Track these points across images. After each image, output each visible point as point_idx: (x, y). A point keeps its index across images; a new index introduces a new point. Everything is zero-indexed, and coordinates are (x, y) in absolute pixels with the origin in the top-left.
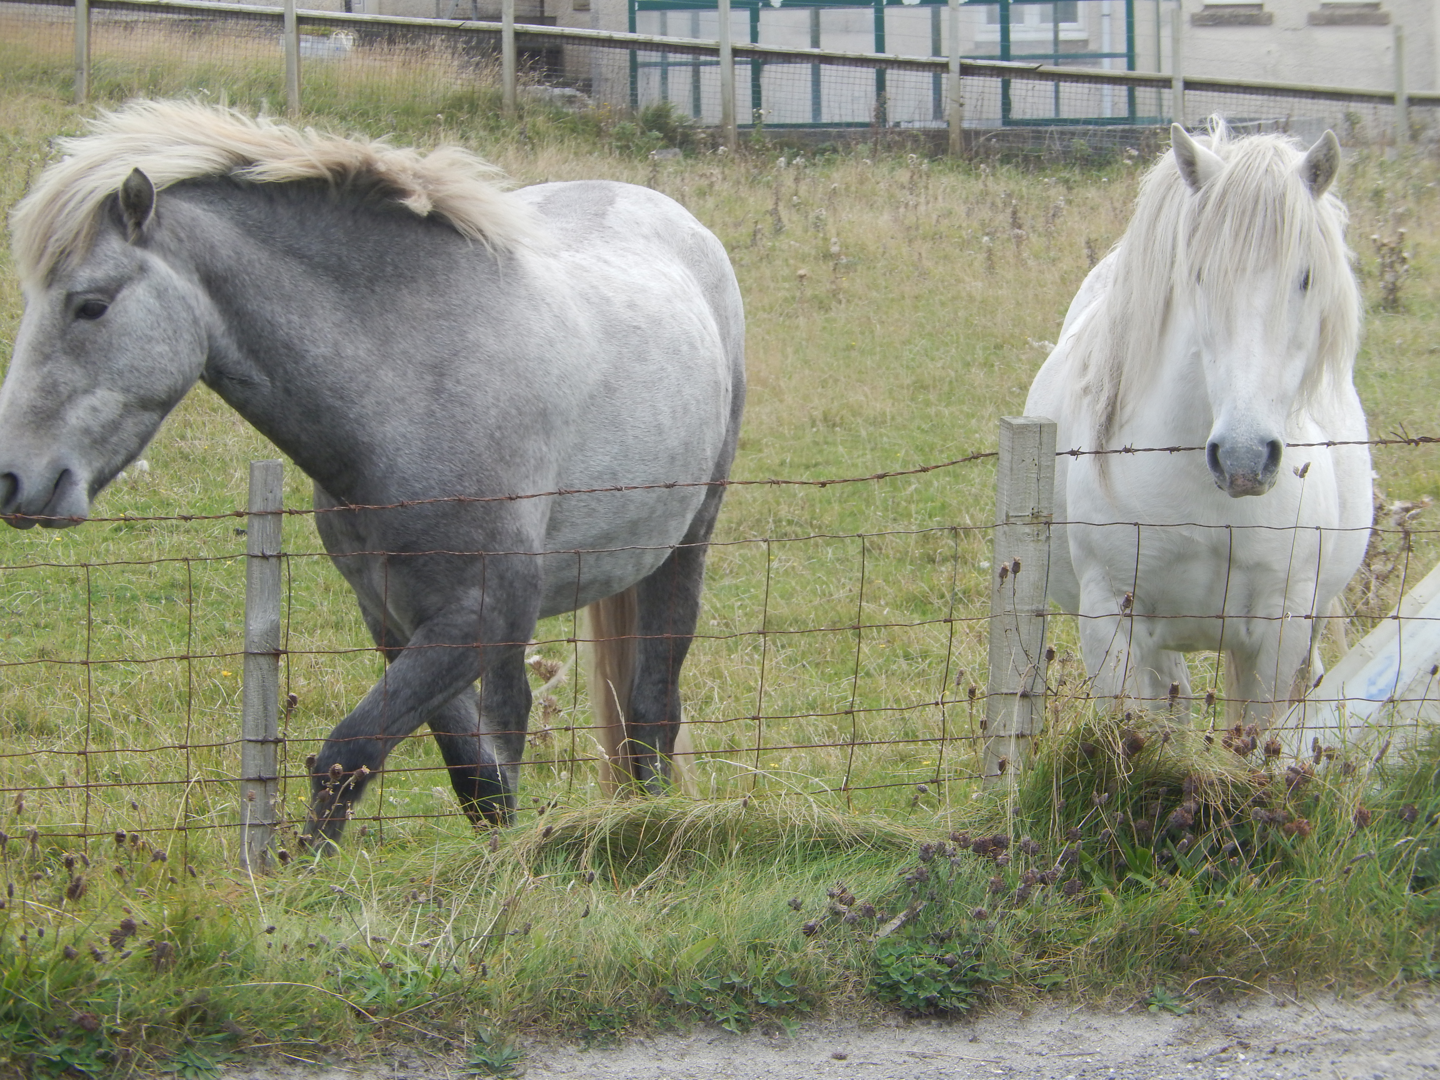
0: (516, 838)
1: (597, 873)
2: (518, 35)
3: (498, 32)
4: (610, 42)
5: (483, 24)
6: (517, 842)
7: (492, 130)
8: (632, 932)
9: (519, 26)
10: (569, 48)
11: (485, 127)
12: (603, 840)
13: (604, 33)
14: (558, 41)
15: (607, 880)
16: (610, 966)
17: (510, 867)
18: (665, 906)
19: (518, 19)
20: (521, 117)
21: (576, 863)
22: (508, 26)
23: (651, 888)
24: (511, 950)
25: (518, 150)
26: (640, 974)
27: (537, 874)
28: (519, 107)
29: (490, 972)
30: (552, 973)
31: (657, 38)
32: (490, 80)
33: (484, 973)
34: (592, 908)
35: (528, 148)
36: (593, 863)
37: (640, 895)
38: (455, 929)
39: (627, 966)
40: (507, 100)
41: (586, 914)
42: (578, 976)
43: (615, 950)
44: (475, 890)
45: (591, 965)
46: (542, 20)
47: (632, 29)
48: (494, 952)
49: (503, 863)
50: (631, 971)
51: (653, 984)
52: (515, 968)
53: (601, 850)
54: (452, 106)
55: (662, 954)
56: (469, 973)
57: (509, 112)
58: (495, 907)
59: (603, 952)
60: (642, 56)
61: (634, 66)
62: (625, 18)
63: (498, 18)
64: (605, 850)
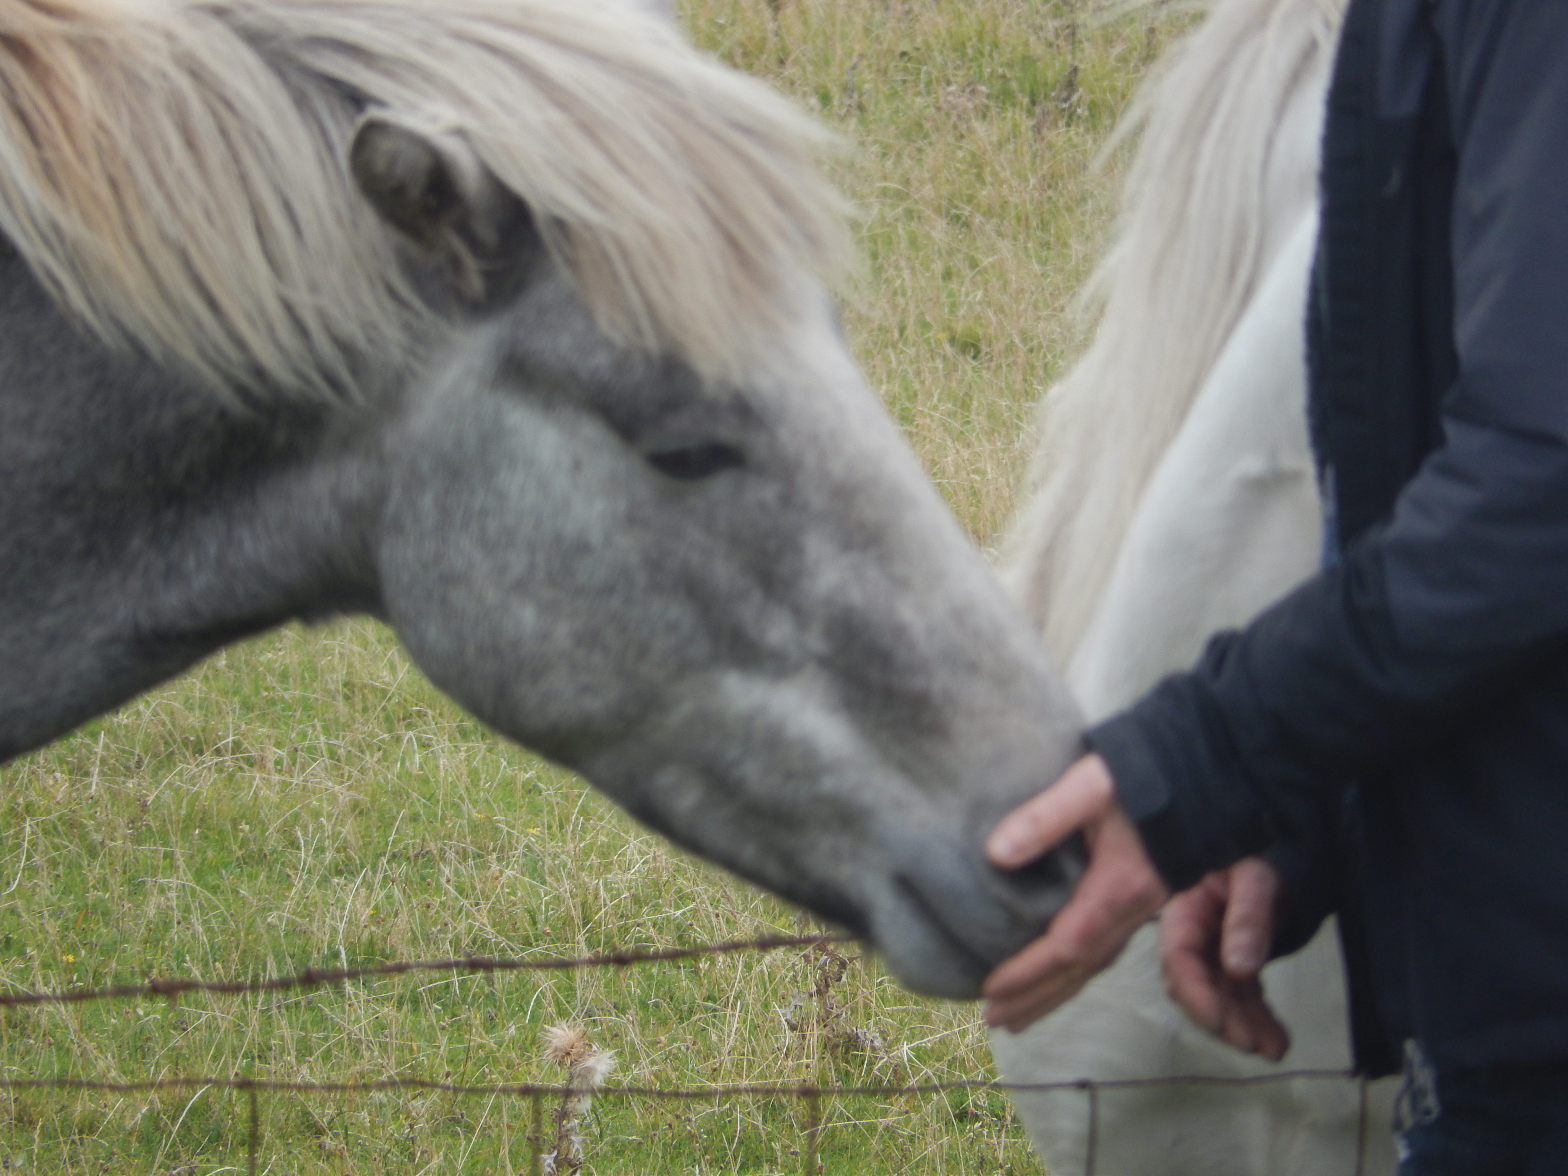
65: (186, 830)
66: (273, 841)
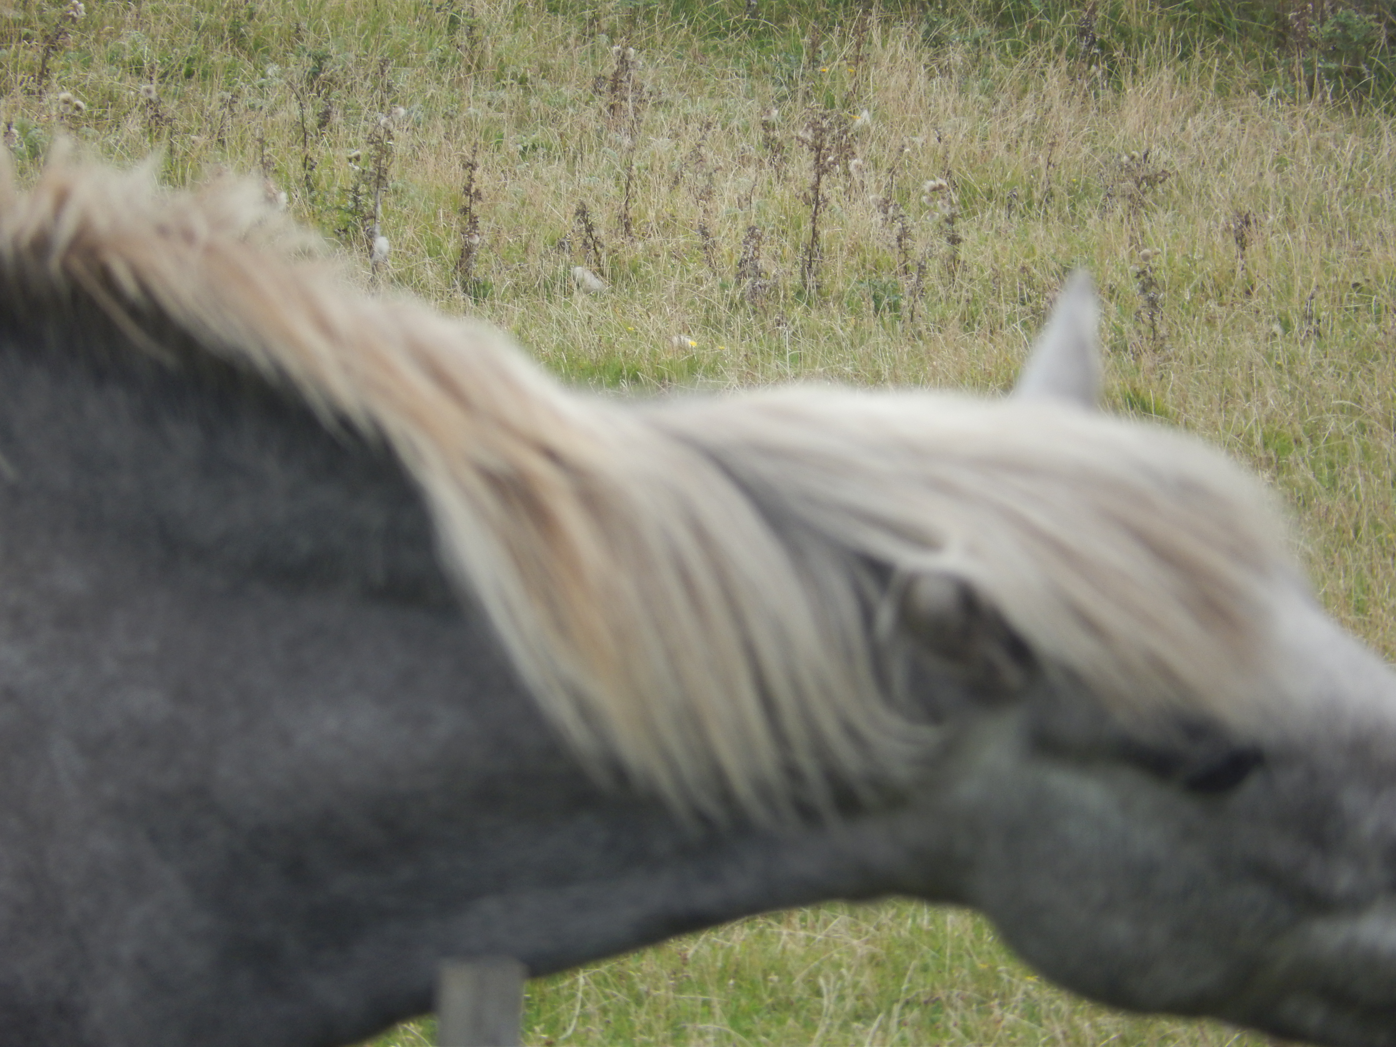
65: (721, 981)
66: (799, 990)
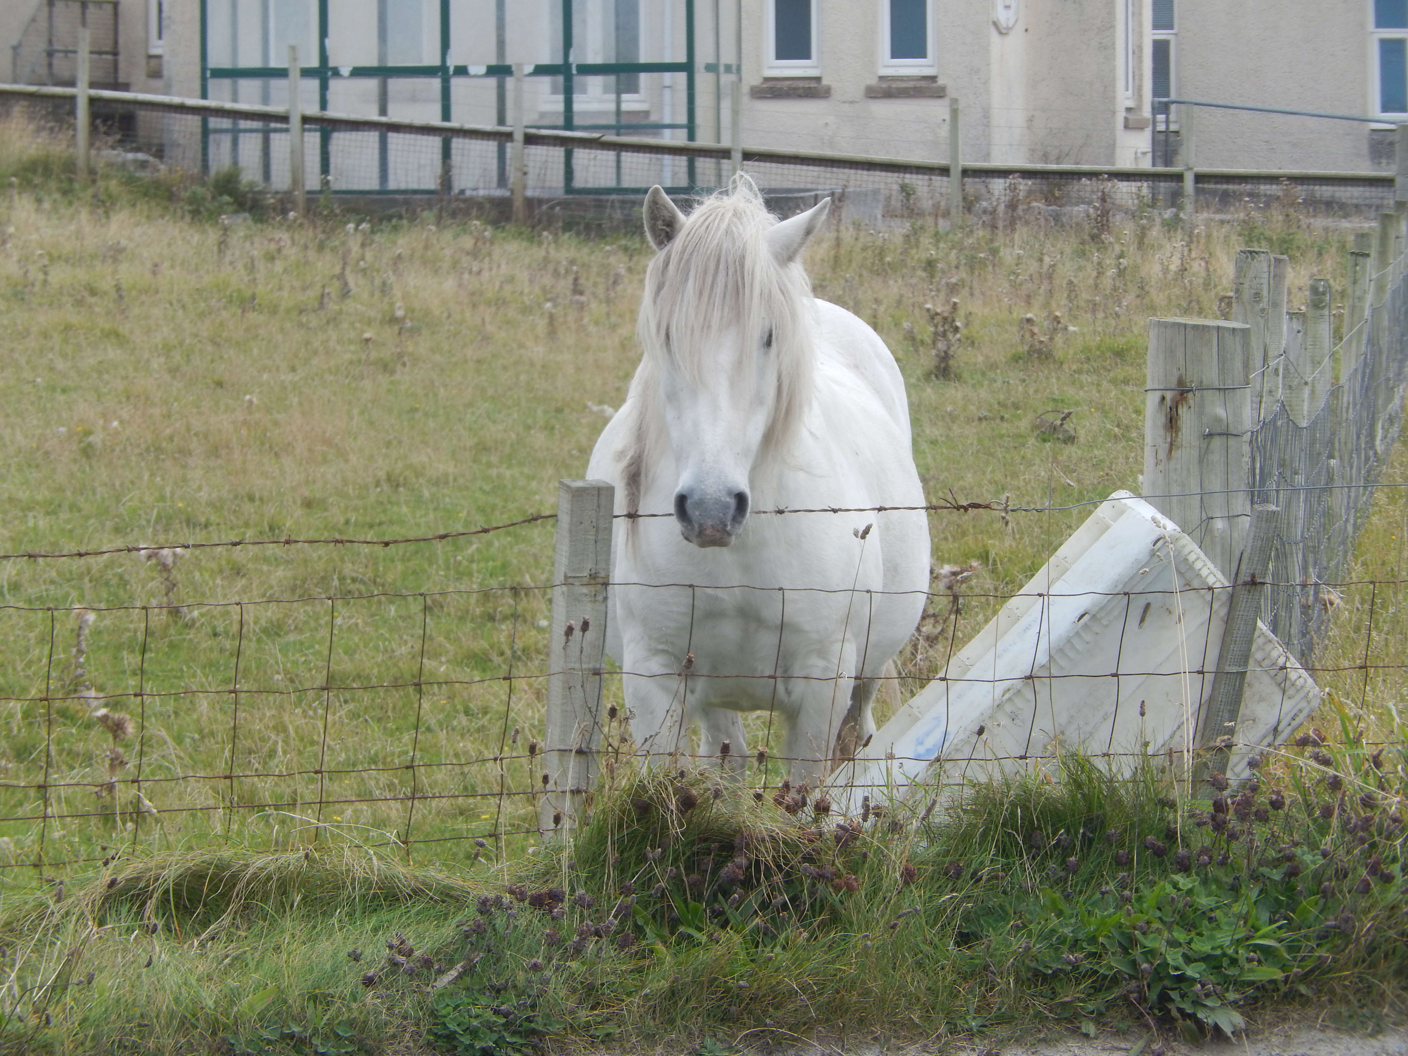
0: (81, 889)
1: (160, 923)
2: (92, 101)
3: (72, 98)
4: (182, 109)
5: (58, 90)
6: (82, 893)
7: (65, 193)
8: (194, 982)
9: (93, 92)
10: (142, 114)
11: (59, 190)
12: (166, 892)
13: (176, 100)
14: (131, 107)
15: (170, 931)
16: (172, 1015)
17: (74, 918)
18: (227, 956)
19: (92, 85)
20: (94, 181)
21: (140, 913)
22: (82, 92)
23: (213, 939)
24: (75, 999)
25: (91, 213)
26: (202, 1024)
27: (101, 923)
28: (92, 172)
29: (54, 1021)
30: (114, 1022)
31: (228, 105)
32: (64, 145)
33: (48, 1021)
34: (155, 959)
35: (100, 211)
36: (157, 914)
37: (202, 945)
38: (19, 978)
39: (189, 1016)
40: (81, 163)
41: (149, 964)
42: (140, 1025)
43: (177, 1000)
44: (39, 940)
45: (153, 1015)
46: (116, 86)
47: (204, 96)
48: (58, 1001)
49: (67, 914)
50: (193, 1020)
51: (214, 1034)
52: (77, 1018)
53: (164, 901)
54: (26, 169)
55: (224, 1003)
56: (33, 1021)
57: (82, 176)
58: (59, 958)
59: (165, 1002)
60: (214, 122)
61: (205, 132)
62: (197, 85)
63: (72, 84)
64: (168, 901)
